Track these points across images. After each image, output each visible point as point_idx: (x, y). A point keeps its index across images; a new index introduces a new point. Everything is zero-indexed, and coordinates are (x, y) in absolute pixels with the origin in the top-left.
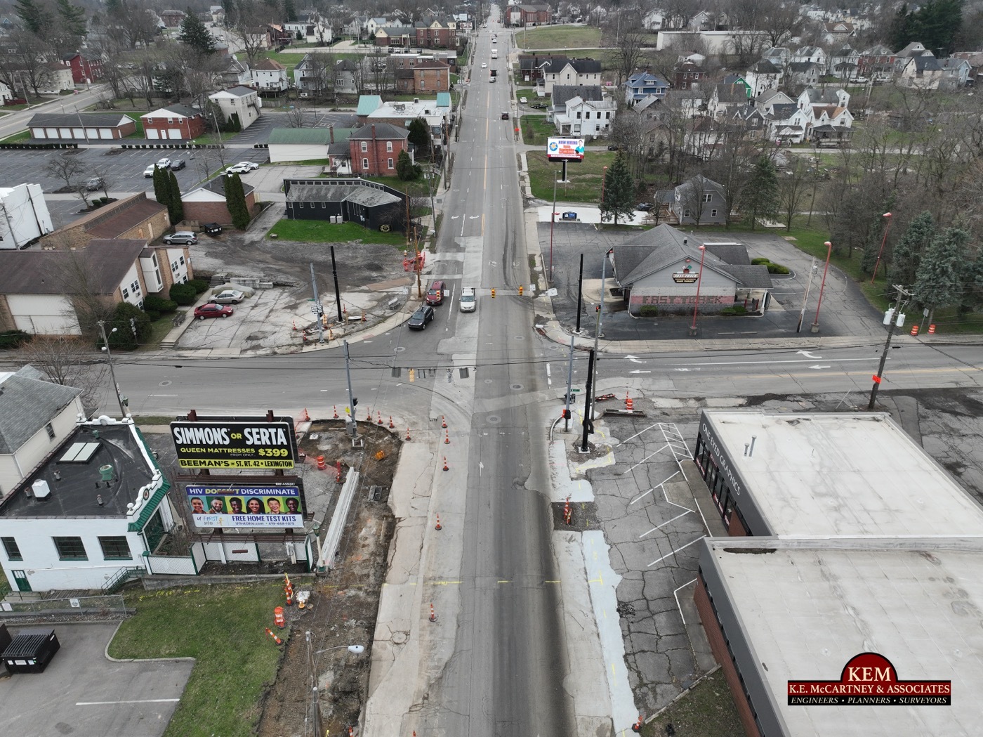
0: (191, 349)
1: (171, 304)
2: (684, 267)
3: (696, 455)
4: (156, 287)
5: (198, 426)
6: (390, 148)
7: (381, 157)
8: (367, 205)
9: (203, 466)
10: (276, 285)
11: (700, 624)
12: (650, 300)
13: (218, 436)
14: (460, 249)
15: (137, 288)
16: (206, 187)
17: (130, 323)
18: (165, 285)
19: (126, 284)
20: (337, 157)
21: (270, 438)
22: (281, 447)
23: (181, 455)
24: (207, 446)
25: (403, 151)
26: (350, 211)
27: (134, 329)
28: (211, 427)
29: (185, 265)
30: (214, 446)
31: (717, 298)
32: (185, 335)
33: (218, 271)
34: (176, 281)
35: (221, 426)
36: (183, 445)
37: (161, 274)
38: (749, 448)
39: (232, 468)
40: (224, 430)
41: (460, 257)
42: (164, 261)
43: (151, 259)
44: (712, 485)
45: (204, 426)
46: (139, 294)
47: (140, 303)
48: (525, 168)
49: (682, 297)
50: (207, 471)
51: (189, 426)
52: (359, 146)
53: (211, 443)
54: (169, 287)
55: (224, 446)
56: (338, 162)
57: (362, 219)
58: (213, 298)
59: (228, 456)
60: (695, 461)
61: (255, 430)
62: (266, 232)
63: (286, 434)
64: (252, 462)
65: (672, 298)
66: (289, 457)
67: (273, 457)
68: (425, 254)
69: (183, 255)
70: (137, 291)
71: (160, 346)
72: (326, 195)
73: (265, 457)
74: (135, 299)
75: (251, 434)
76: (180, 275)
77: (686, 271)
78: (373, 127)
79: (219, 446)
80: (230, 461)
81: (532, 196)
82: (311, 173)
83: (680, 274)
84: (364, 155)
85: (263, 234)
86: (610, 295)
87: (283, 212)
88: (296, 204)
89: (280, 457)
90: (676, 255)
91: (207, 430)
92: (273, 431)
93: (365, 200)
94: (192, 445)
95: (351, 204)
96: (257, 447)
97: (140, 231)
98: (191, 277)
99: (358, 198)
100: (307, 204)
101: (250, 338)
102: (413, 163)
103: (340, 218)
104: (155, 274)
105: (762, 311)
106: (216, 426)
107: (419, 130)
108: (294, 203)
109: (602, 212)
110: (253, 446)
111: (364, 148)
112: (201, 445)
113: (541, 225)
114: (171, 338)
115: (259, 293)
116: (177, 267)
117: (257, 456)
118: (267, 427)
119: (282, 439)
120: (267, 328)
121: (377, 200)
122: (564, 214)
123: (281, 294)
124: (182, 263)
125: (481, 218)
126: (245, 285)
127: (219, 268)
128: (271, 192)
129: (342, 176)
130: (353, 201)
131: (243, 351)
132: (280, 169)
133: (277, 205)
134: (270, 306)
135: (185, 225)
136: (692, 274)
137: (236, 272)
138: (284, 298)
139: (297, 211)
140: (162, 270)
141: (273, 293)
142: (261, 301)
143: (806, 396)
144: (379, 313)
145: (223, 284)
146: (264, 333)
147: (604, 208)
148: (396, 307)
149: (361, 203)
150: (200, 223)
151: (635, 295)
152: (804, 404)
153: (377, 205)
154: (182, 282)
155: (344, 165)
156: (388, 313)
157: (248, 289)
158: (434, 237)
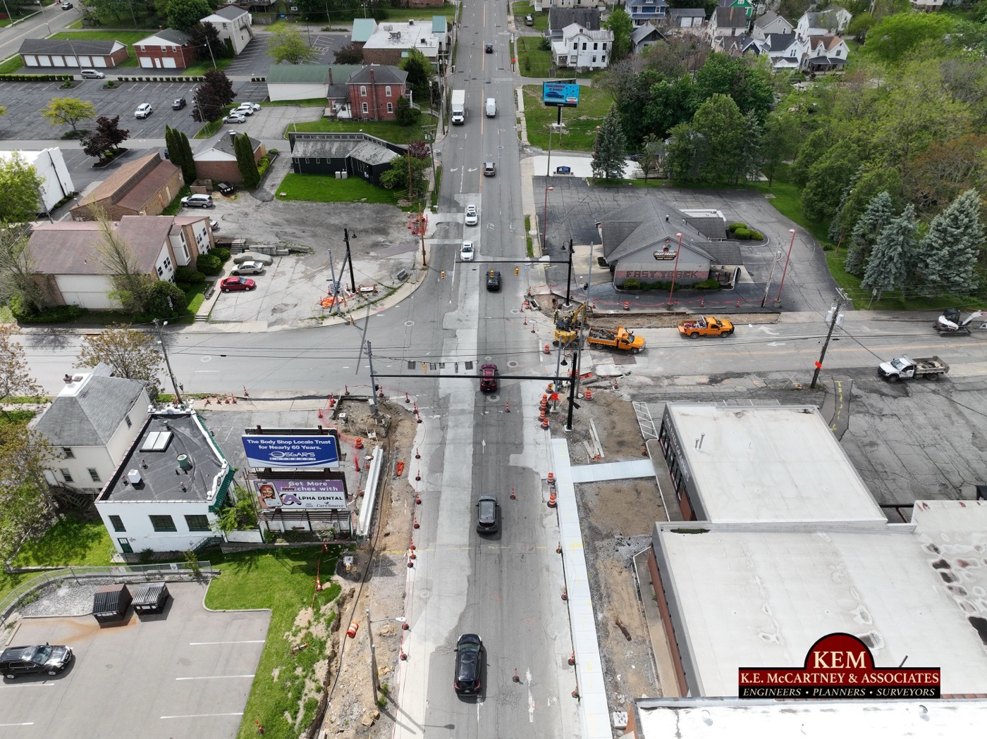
0: (223, 322)
1: (199, 276)
2: (664, 247)
3: (661, 436)
4: (185, 260)
6: (388, 93)
7: (381, 101)
8: (371, 163)
10: (292, 252)
12: (633, 275)
14: (458, 209)
15: (169, 263)
16: (216, 147)
17: (167, 301)
18: (192, 258)
19: (159, 263)
20: (337, 101)
25: (401, 97)
26: (354, 167)
27: (171, 305)
29: (207, 235)
31: (693, 273)
32: (215, 308)
33: (237, 236)
34: (201, 253)
37: (189, 248)
38: (699, 443)
41: (459, 218)
42: (190, 236)
43: (180, 237)
44: (671, 464)
46: (171, 269)
47: (172, 277)
48: (522, 107)
49: (662, 272)
50: (270, 469)
52: (358, 90)
54: (196, 259)
56: (338, 106)
57: (366, 175)
60: (659, 441)
62: (276, 189)
65: (653, 273)
69: (205, 226)
70: (169, 267)
71: (194, 320)
72: (331, 149)
74: (167, 276)
76: (204, 246)
77: (666, 249)
78: (371, 71)
81: (528, 143)
82: (310, 115)
83: (660, 252)
84: (363, 99)
86: (598, 265)
88: (302, 160)
90: (657, 235)
93: (368, 157)
97: (160, 196)
98: (213, 244)
99: (361, 154)
100: (312, 160)
101: (274, 310)
102: (412, 105)
103: (344, 173)
104: (183, 249)
105: (733, 284)
109: (594, 169)
111: (364, 93)
113: (537, 179)
114: (203, 312)
115: (276, 259)
116: (201, 239)
120: (290, 301)
121: (379, 157)
122: (558, 168)
123: (297, 263)
124: (205, 234)
125: (479, 170)
126: (263, 253)
127: (236, 233)
129: (342, 120)
130: (357, 158)
131: (270, 325)
132: (281, 110)
133: (283, 155)
134: (289, 276)
135: (199, 185)
136: (671, 253)
137: (253, 238)
138: (301, 267)
139: (303, 167)
140: (189, 244)
141: (289, 261)
142: (280, 269)
143: (760, 374)
144: (388, 283)
145: (243, 252)
146: (286, 305)
147: (595, 165)
148: (404, 278)
149: (364, 161)
150: (213, 181)
151: (620, 270)
152: (757, 383)
153: (381, 162)
154: (206, 252)
155: (344, 109)
156: (397, 283)
157: (267, 258)
158: (435, 194)
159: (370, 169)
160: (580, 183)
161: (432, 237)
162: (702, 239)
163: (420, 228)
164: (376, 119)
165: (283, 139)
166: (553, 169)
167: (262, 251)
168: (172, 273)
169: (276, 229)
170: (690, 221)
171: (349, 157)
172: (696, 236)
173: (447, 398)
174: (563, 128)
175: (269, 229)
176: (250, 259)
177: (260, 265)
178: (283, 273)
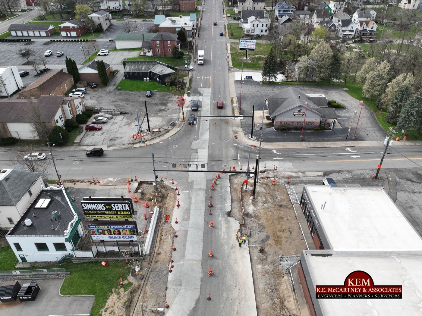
0: (86, 145)
1: (76, 124)
2: (298, 110)
3: (301, 202)
4: (70, 117)
5: (92, 203)
6: (169, 44)
7: (166, 48)
8: (160, 74)
9: (95, 218)
10: (121, 113)
11: (300, 283)
12: (283, 123)
13: (101, 207)
14: (200, 95)
15: (62, 117)
16: (89, 66)
17: (60, 135)
18: (74, 115)
19: (57, 117)
20: (146, 48)
21: (122, 208)
22: (127, 211)
23: (86, 214)
24: (96, 210)
25: (175, 46)
26: (152, 76)
27: (61, 137)
28: (98, 203)
29: (81, 105)
30: (99, 210)
31: (312, 123)
32: (83, 139)
33: (96, 106)
34: (78, 113)
35: (102, 203)
36: (86, 210)
37: (72, 111)
38: (323, 206)
39: (107, 218)
40: (103, 205)
41: (200, 98)
42: (73, 105)
43: (67, 105)
44: (307, 217)
45: (95, 203)
46: (63, 121)
47: (63, 124)
48: (229, 51)
49: (297, 122)
50: (97, 219)
51: (88, 203)
52: (156, 43)
53: (98, 209)
54: (75, 116)
55: (103, 210)
56: (147, 50)
57: (158, 79)
58: (94, 120)
59: (105, 214)
60: (300, 205)
61: (116, 205)
62: (116, 86)
63: (129, 206)
64: (115, 216)
65: (293, 122)
66: (131, 214)
67: (124, 215)
68: (185, 96)
69: (80, 101)
70: (62, 120)
71: (72, 144)
72: (142, 68)
73: (120, 215)
74: (61, 124)
75: (114, 206)
76: (80, 110)
77: (299, 111)
78: (162, 35)
79: (101, 210)
80: (106, 216)
81: (232, 67)
82: (134, 55)
83: (296, 113)
84: (158, 47)
85: (115, 87)
86: (266, 119)
87: (123, 75)
88: (128, 73)
89: (127, 215)
90: (295, 104)
91: (96, 204)
92: (123, 205)
93: (158, 71)
94: (90, 210)
95: (153, 73)
96: (117, 211)
97: (61, 88)
98: (85, 110)
99: (156, 70)
100: (133, 73)
101: (111, 140)
102: (180, 50)
103: (148, 79)
104: (69, 111)
105: (332, 128)
106: (100, 203)
107: (182, 34)
108: (128, 72)
109: (263, 76)
110: (115, 210)
111: (158, 44)
112: (94, 210)
113: (237, 82)
114: (77, 141)
115: (114, 117)
116: (78, 107)
117: (117, 214)
118: (121, 203)
119: (127, 208)
120: (118, 136)
121: (164, 71)
122: (246, 77)
123: (124, 118)
124: (80, 105)
125: (210, 78)
126: (108, 114)
127: (96, 105)
128: (117, 64)
129: (148, 56)
130: (154, 72)
131: (108, 147)
132: (121, 53)
133: (120, 72)
134: (119, 124)
135: (80, 83)
136: (302, 113)
137: (104, 107)
138: (125, 120)
139: (129, 76)
140: (72, 109)
141: (120, 118)
142: (115, 121)
143: (349, 171)
144: (166, 128)
145: (99, 113)
146: (117, 138)
147: (264, 75)
148: (173, 125)
149: (157, 73)
150: (87, 83)
151: (277, 121)
152: (348, 176)
153: (164, 74)
154: (81, 113)
155: (149, 52)
156: (170, 127)
157: (109, 116)
158: (189, 88)
159: (160, 77)
160: (256, 83)
161: (188, 107)
162: (316, 107)
163: (182, 103)
164: (163, 56)
165: (121, 65)
166: (244, 77)
167: (107, 113)
168: (63, 122)
169: (115, 103)
170: (310, 98)
171: (150, 71)
172: (313, 105)
173: (192, 182)
174: (248, 60)
175: (112, 103)
176: (102, 116)
177: (106, 119)
178: (116, 123)
